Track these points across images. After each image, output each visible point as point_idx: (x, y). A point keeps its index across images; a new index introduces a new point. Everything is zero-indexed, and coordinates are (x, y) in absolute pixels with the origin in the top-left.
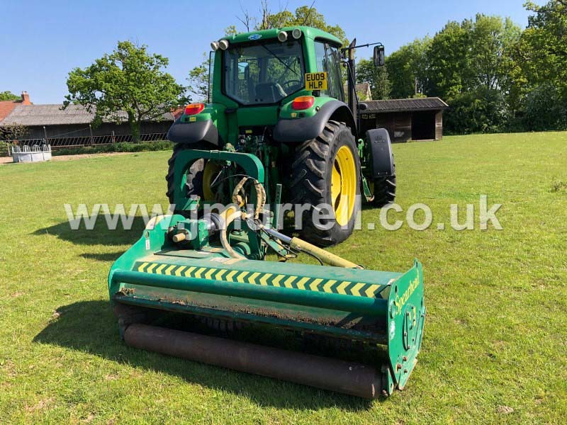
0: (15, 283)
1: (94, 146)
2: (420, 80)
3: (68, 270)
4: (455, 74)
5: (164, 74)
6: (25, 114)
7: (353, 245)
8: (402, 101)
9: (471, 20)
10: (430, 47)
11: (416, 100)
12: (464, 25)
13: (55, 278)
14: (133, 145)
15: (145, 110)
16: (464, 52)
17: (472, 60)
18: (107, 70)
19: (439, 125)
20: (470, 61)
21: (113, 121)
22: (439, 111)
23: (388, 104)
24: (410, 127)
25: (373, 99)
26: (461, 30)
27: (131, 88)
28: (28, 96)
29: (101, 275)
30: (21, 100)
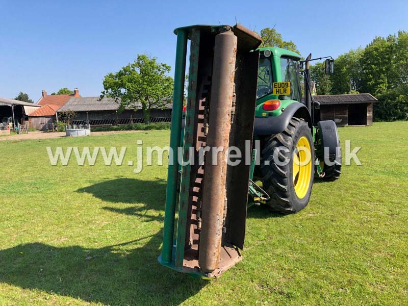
0: (61, 230)
1: (118, 126)
2: (353, 80)
3: (98, 222)
4: (382, 76)
5: (167, 77)
6: (75, 103)
7: (309, 213)
8: (341, 96)
9: (394, 36)
10: (362, 56)
11: (352, 96)
12: (389, 39)
13: (88, 228)
14: (145, 126)
15: (154, 101)
16: (389, 59)
17: (396, 64)
18: (129, 74)
19: (370, 114)
20: (394, 66)
21: (132, 108)
22: (370, 104)
23: (329, 98)
24: (347, 115)
25: (318, 95)
26: (387, 43)
27: (145, 86)
28: (78, 91)
29: (119, 227)
30: (74, 94)
